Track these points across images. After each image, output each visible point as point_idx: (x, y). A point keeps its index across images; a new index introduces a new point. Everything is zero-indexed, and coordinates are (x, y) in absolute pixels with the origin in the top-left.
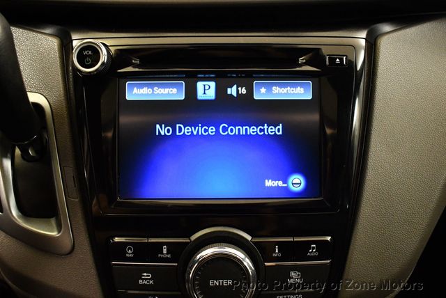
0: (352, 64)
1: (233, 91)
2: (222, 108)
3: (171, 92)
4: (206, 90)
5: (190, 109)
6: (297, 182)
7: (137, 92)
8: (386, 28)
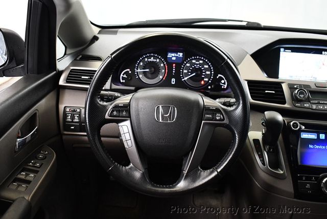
3: (313, 136)
4: (322, 136)
5: (318, 141)
7: (304, 136)
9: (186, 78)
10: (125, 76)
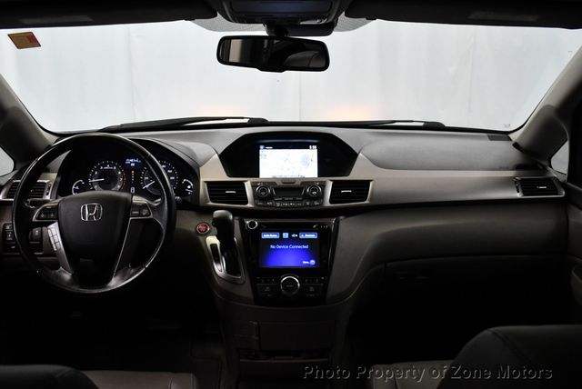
0: (329, 229)
1: (293, 236)
2: (290, 241)
3: (275, 236)
4: (286, 235)
5: (281, 241)
6: (313, 262)
7: (266, 236)
8: (341, 217)
9: (147, 186)
10: (77, 188)
